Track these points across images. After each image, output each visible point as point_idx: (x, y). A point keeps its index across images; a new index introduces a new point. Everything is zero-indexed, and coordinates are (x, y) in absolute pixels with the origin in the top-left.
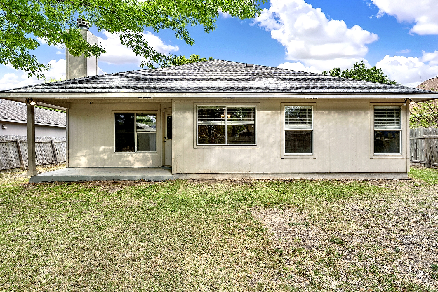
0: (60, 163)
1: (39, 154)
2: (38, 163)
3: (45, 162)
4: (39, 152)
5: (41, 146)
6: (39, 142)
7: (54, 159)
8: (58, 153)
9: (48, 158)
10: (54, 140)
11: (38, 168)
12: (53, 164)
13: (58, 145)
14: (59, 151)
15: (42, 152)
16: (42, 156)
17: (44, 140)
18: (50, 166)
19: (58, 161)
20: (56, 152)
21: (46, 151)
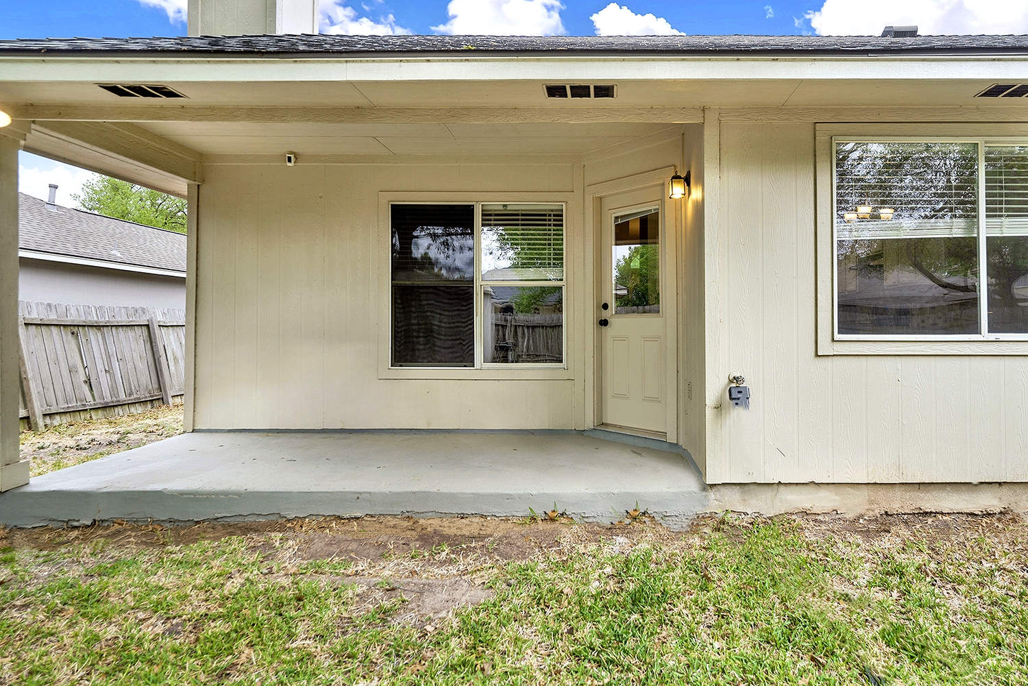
0: (178, 400)
1: (100, 367)
2: (92, 402)
3: (122, 397)
4: (99, 362)
5: (109, 340)
6: (103, 326)
7: (156, 386)
8: (172, 364)
9: (134, 384)
10: (160, 318)
11: (94, 418)
12: (151, 401)
13: (172, 337)
14: (175, 358)
15: (110, 363)
16: (113, 376)
17: (123, 319)
18: (138, 409)
19: (171, 393)
20: (163, 359)
21: (128, 357)
